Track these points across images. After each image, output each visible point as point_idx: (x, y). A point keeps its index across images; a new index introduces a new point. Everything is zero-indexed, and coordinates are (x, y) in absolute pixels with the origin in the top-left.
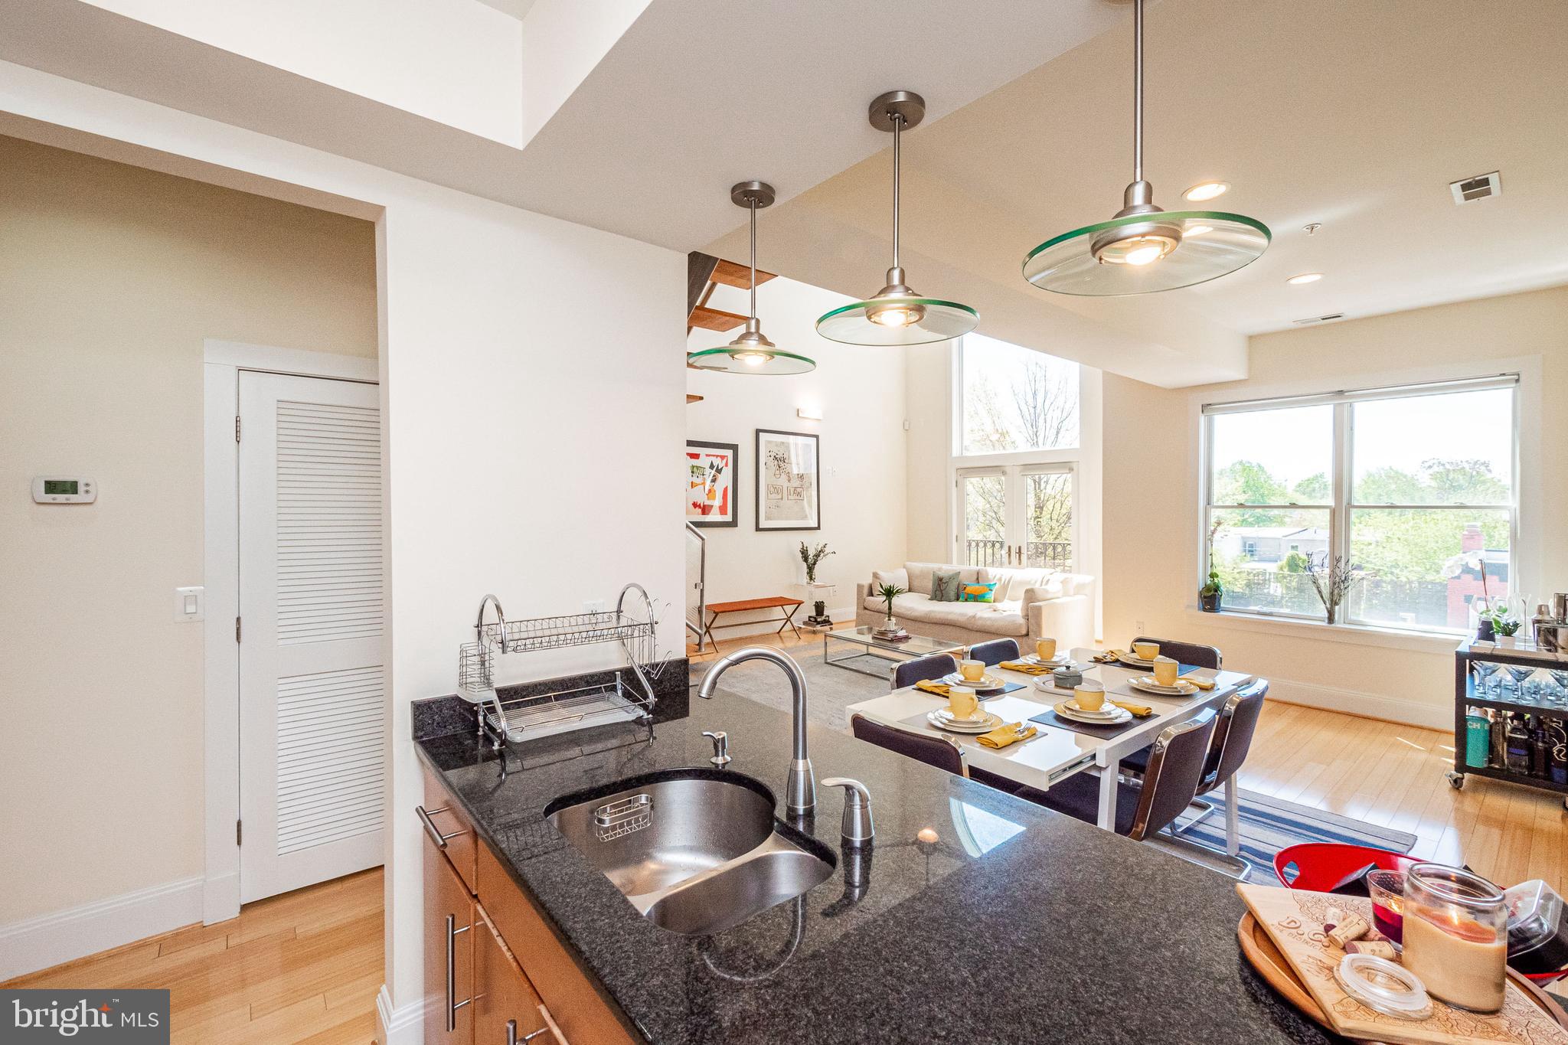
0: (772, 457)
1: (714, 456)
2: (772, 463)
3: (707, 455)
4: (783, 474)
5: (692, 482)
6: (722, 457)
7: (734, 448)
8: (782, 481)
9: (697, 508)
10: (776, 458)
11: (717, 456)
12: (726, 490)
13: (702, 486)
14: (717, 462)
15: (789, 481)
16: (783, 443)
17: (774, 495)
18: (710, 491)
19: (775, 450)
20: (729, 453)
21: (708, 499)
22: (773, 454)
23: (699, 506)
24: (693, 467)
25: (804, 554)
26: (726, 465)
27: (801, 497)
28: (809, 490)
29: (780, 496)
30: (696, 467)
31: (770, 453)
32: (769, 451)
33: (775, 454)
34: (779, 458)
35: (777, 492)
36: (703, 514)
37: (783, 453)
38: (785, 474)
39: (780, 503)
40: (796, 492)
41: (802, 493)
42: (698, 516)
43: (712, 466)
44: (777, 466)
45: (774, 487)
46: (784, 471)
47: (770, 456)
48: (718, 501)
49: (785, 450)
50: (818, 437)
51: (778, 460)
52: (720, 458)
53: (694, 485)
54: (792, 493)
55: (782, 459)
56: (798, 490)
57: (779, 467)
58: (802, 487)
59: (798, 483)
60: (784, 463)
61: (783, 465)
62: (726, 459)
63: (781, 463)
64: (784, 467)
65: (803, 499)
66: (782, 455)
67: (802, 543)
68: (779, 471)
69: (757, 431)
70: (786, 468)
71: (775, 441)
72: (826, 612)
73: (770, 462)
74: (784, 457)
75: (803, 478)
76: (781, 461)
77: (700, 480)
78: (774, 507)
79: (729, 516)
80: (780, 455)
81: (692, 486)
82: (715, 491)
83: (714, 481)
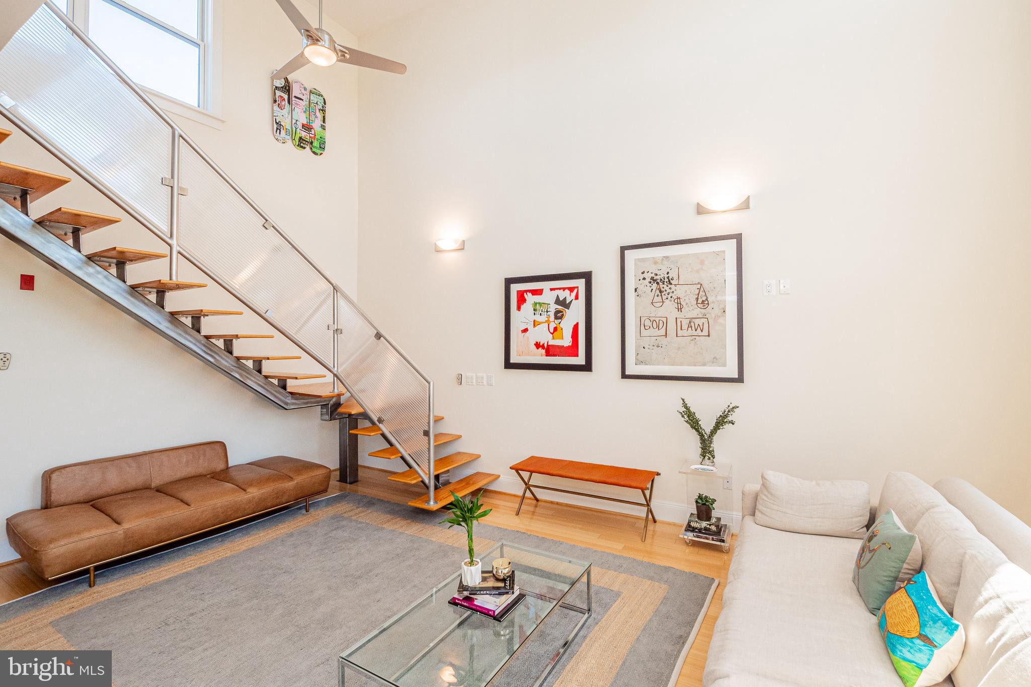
0: (648, 280)
1: (560, 289)
2: (647, 289)
3: (552, 290)
4: (667, 302)
5: (534, 321)
6: (571, 289)
7: (587, 276)
8: (668, 310)
9: (540, 349)
10: (654, 281)
11: (564, 289)
12: (576, 328)
13: (546, 325)
14: (563, 295)
15: (680, 309)
16: (667, 257)
17: (652, 332)
18: (555, 329)
19: (653, 269)
20: (581, 283)
21: (553, 338)
22: (648, 276)
23: (543, 347)
24: (536, 304)
25: (693, 422)
26: (577, 298)
27: (705, 332)
28: (721, 320)
29: (663, 332)
30: (539, 303)
31: (645, 275)
32: (643, 273)
33: (653, 275)
34: (661, 280)
35: (658, 327)
36: (547, 356)
37: (668, 273)
38: (671, 301)
39: (664, 341)
40: (693, 325)
41: (706, 326)
42: (541, 358)
43: (558, 301)
44: (658, 292)
45: (652, 319)
46: (669, 296)
47: (644, 279)
48: (567, 342)
49: (672, 266)
50: (738, 238)
51: (658, 283)
52: (567, 292)
53: (536, 324)
54: (685, 326)
55: (666, 280)
56: (697, 322)
57: (661, 292)
58: (704, 316)
59: (697, 312)
60: (670, 286)
61: (667, 288)
62: (576, 291)
63: (665, 286)
64: (668, 291)
65: (709, 336)
66: (666, 276)
67: (683, 400)
68: (660, 297)
69: (623, 249)
70: (673, 292)
71: (653, 258)
72: (715, 514)
73: (645, 287)
74: (668, 277)
75: (708, 304)
76: (664, 284)
77: (543, 318)
78: (651, 347)
79: (580, 360)
80: (662, 276)
81: (534, 326)
82: (562, 329)
83: (561, 318)
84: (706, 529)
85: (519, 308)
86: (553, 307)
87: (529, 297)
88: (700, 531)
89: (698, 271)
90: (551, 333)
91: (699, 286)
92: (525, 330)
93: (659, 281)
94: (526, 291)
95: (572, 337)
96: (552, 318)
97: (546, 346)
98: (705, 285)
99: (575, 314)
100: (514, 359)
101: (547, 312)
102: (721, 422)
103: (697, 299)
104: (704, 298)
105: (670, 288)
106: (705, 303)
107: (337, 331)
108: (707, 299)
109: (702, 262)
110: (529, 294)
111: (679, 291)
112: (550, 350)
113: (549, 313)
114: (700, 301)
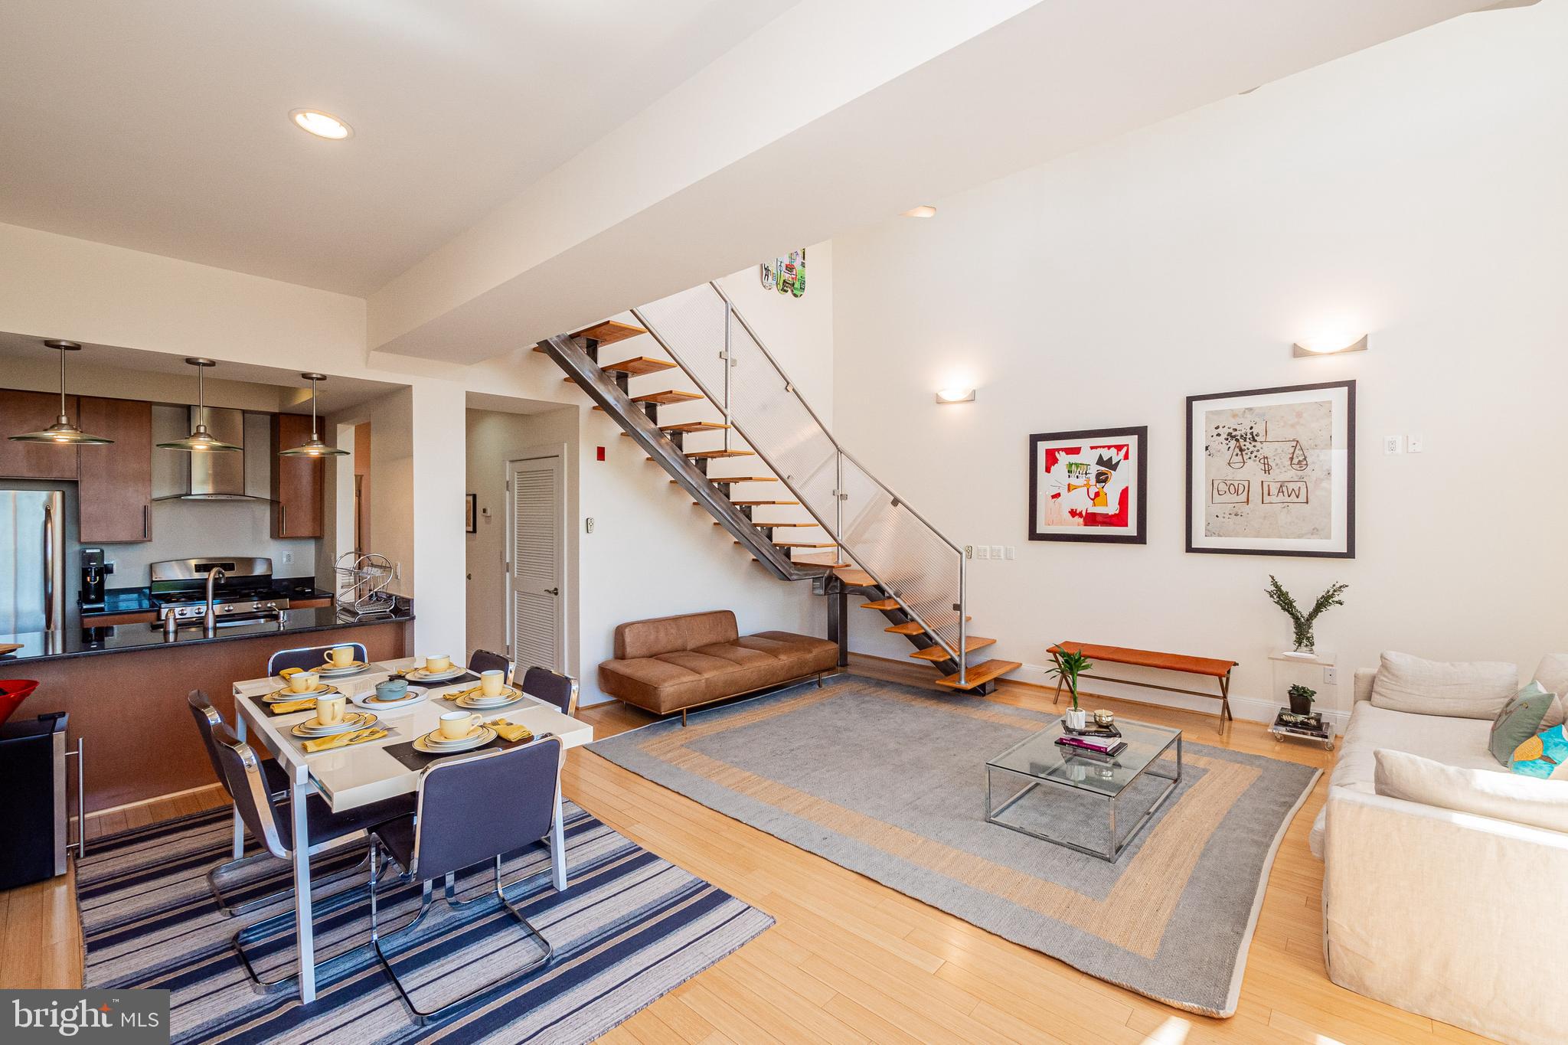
0: (1224, 436)
1: (1104, 447)
2: (1224, 450)
3: (1092, 448)
4: (1250, 463)
5: (1069, 485)
6: (1119, 448)
7: (1141, 433)
8: (1249, 472)
9: (1077, 517)
10: (1232, 437)
11: (1109, 447)
12: (1124, 494)
13: (1085, 489)
14: (1107, 454)
15: (1267, 471)
16: (1250, 409)
17: (1227, 497)
18: (1097, 494)
19: (1232, 423)
20: (1132, 441)
21: (1094, 505)
22: (1224, 432)
23: (1080, 515)
24: (1071, 465)
25: (1284, 601)
26: (1126, 457)
27: (1302, 498)
28: (1324, 484)
29: (1243, 497)
30: (1076, 464)
31: (1220, 431)
32: (1217, 428)
33: (1231, 431)
34: (1242, 436)
35: (1237, 492)
36: (1085, 525)
37: (1251, 428)
38: (1255, 461)
39: (1245, 508)
40: (1284, 489)
41: (1303, 491)
42: (1078, 527)
43: (1101, 461)
44: (1237, 450)
45: (1228, 483)
46: (1253, 455)
47: (1219, 435)
48: (1113, 508)
49: (1257, 420)
50: (1351, 385)
51: (1237, 440)
52: (1113, 451)
53: (1072, 488)
54: (1274, 490)
55: (1249, 436)
56: (1291, 486)
57: (1241, 450)
58: (1301, 479)
59: (1291, 474)
60: (1253, 443)
61: (1250, 447)
62: (1125, 449)
63: (1247, 444)
64: (1252, 449)
65: (1307, 503)
66: (1249, 431)
67: (1272, 578)
68: (1240, 457)
69: (1190, 400)
70: (1258, 451)
71: (1232, 410)
72: (1314, 709)
73: (1220, 445)
74: (1252, 433)
75: (1307, 465)
76: (1245, 441)
77: (1082, 481)
78: (1227, 516)
79: (1131, 529)
80: (1244, 431)
81: (1069, 490)
82: (1106, 494)
83: (1105, 481)
84: (1302, 723)
85: (1048, 470)
86: (1094, 469)
87: (1062, 457)
88: (1295, 725)
89: (1293, 426)
90: (1092, 499)
91: (1294, 444)
92: (1057, 496)
93: (1239, 438)
94: (1058, 450)
95: (1119, 504)
96: (1093, 480)
97: (1084, 514)
98: (1303, 443)
99: (1125, 476)
100: (1040, 530)
101: (1086, 474)
102: (1322, 604)
103: (1292, 459)
104: (1301, 458)
105: (1254, 446)
106: (1303, 463)
107: (844, 497)
108: (1305, 459)
109: (1299, 415)
110: (1063, 454)
111: (1267, 450)
112: (1091, 519)
113: (1088, 476)
114: (1295, 461)
